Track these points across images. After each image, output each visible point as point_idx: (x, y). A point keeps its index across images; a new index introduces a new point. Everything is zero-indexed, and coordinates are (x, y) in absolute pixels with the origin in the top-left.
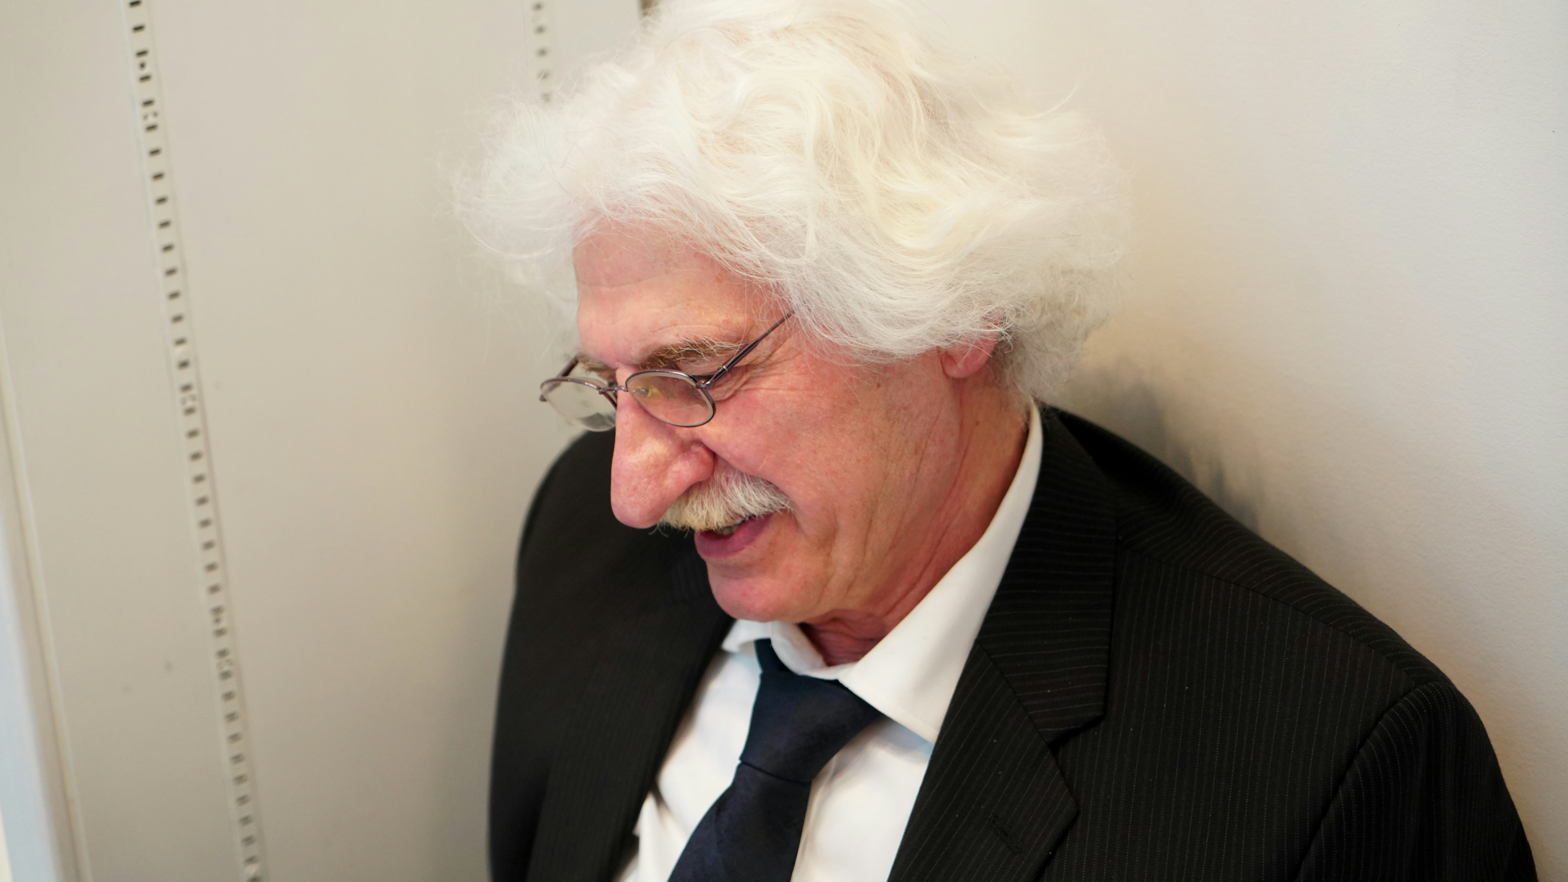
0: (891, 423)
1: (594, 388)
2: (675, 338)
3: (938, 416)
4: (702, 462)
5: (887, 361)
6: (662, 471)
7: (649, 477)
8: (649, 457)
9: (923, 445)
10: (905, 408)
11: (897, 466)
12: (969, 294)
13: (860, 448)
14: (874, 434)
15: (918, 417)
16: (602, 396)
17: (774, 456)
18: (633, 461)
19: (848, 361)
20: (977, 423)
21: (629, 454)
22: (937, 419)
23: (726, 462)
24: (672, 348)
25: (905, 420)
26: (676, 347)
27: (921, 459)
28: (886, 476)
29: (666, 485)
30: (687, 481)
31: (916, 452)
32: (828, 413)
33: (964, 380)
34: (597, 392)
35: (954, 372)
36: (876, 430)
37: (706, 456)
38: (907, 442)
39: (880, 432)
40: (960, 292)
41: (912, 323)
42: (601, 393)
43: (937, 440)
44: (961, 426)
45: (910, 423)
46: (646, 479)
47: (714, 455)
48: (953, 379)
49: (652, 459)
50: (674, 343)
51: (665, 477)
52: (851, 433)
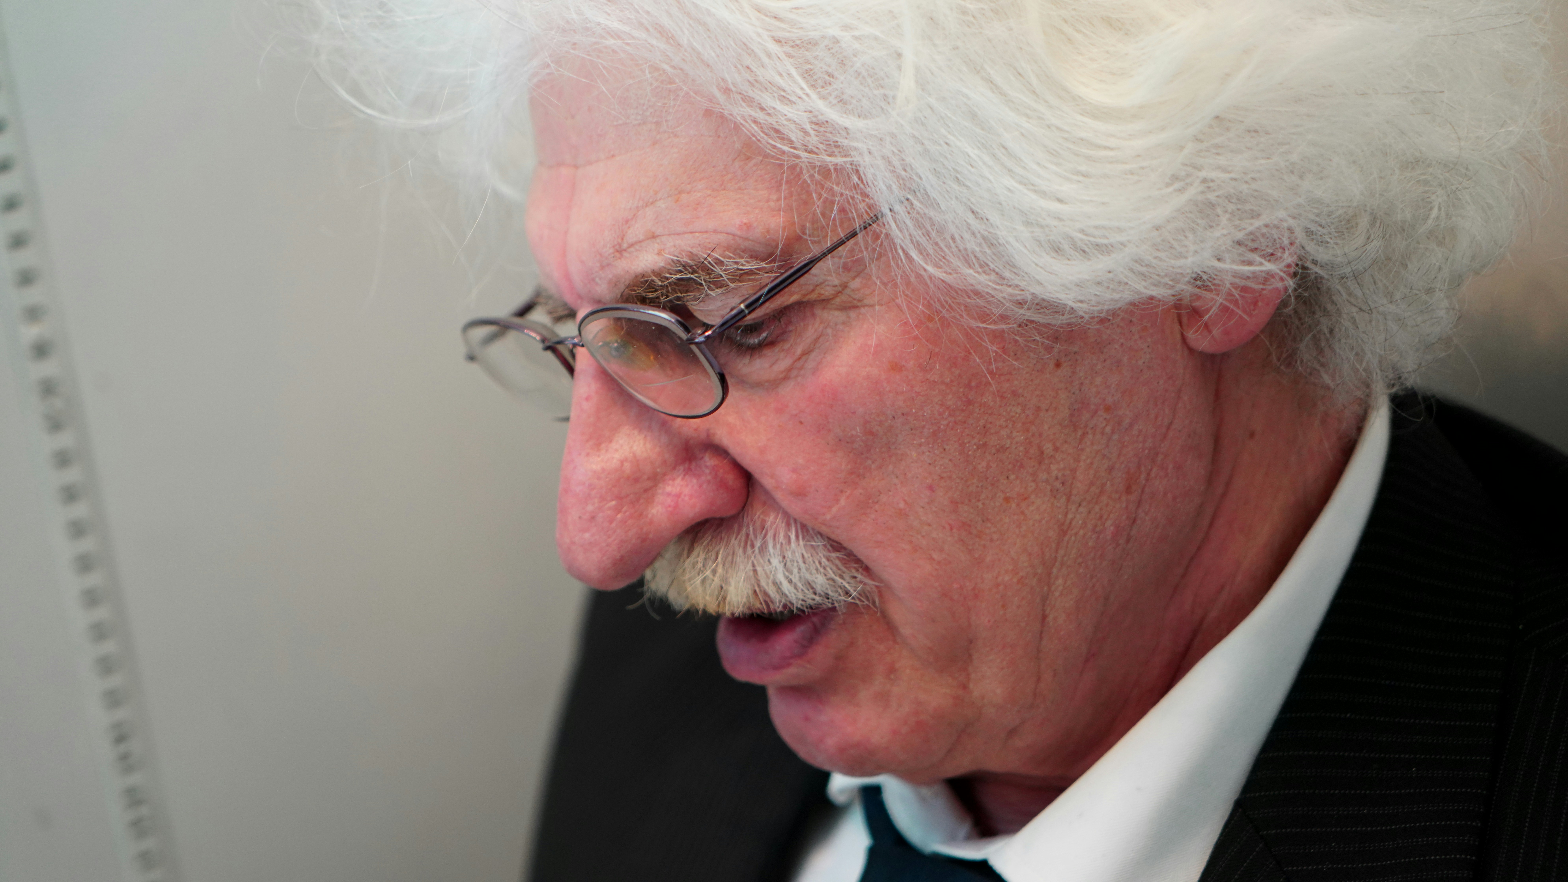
0: (1080, 433)
1: (535, 339)
2: (656, 257)
3: (1171, 423)
4: (722, 484)
5: (1060, 320)
6: (646, 491)
7: (619, 498)
8: (622, 462)
9: (1143, 477)
10: (1108, 409)
11: (1090, 512)
12: (1212, 197)
13: (1012, 477)
14: (1042, 453)
15: (1131, 425)
16: (549, 354)
17: (861, 491)
18: (594, 467)
19: (984, 316)
20: (1252, 435)
21: (588, 455)
22: (1168, 428)
23: (767, 492)
24: (654, 278)
25: (1108, 429)
26: (658, 274)
27: (1139, 502)
28: (1063, 530)
29: (650, 516)
30: (691, 515)
31: (1128, 490)
32: (958, 413)
33: (1225, 356)
34: (540, 346)
35: (1202, 342)
36: (1048, 447)
37: (731, 478)
38: (1110, 470)
39: (1056, 449)
40: (1192, 192)
41: (1104, 249)
42: (548, 348)
43: (1171, 466)
44: (1217, 439)
45: (1115, 437)
46: (614, 503)
47: (747, 479)
48: (1202, 354)
49: (627, 466)
50: (656, 268)
51: (650, 501)
52: (998, 451)
